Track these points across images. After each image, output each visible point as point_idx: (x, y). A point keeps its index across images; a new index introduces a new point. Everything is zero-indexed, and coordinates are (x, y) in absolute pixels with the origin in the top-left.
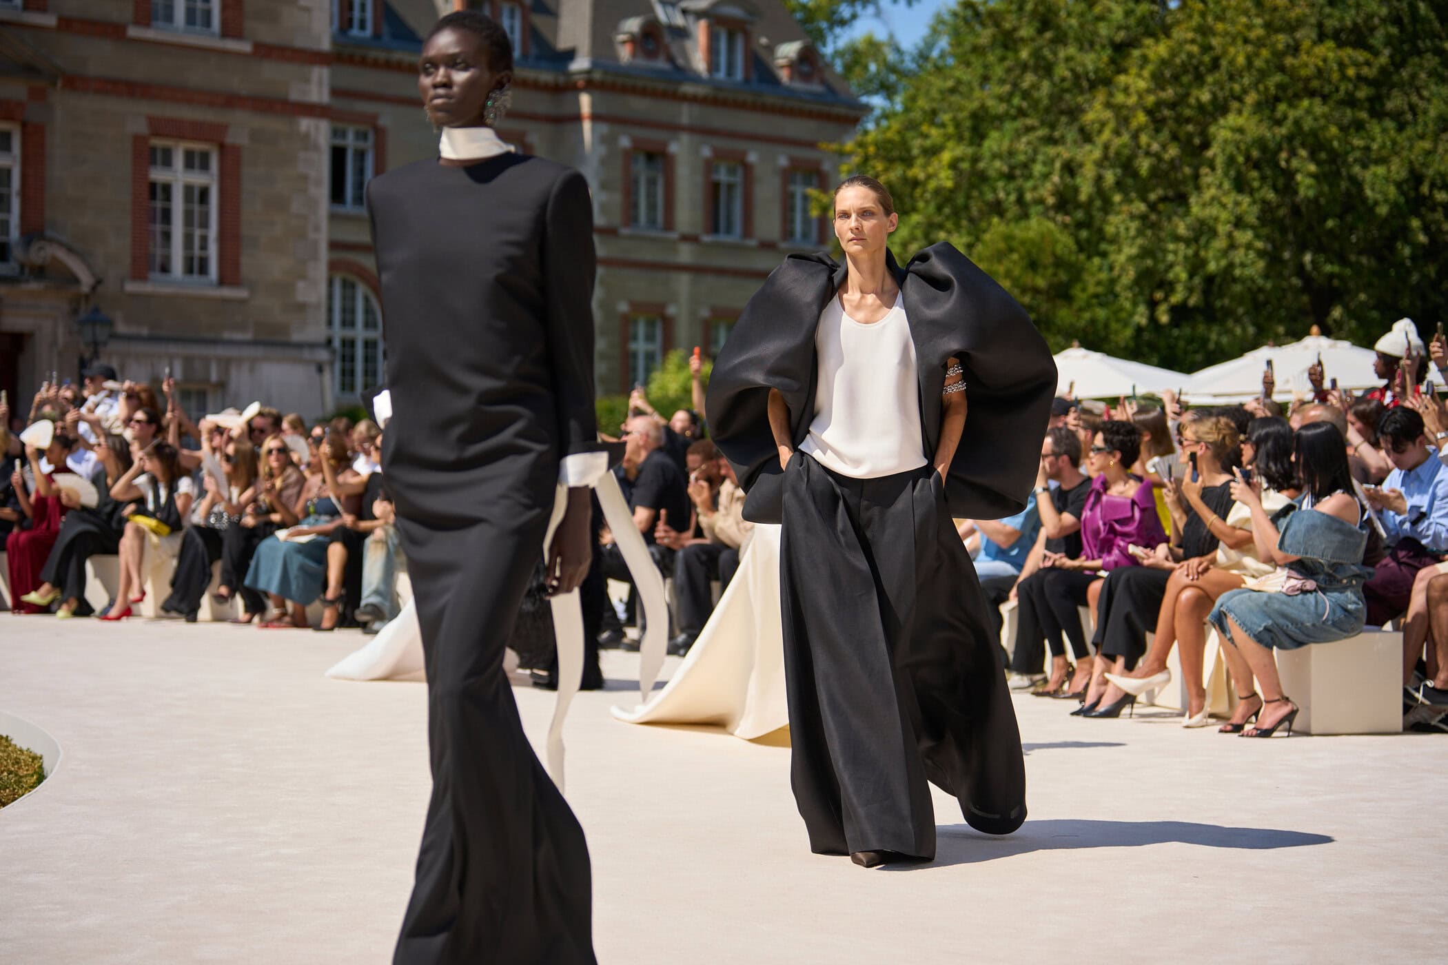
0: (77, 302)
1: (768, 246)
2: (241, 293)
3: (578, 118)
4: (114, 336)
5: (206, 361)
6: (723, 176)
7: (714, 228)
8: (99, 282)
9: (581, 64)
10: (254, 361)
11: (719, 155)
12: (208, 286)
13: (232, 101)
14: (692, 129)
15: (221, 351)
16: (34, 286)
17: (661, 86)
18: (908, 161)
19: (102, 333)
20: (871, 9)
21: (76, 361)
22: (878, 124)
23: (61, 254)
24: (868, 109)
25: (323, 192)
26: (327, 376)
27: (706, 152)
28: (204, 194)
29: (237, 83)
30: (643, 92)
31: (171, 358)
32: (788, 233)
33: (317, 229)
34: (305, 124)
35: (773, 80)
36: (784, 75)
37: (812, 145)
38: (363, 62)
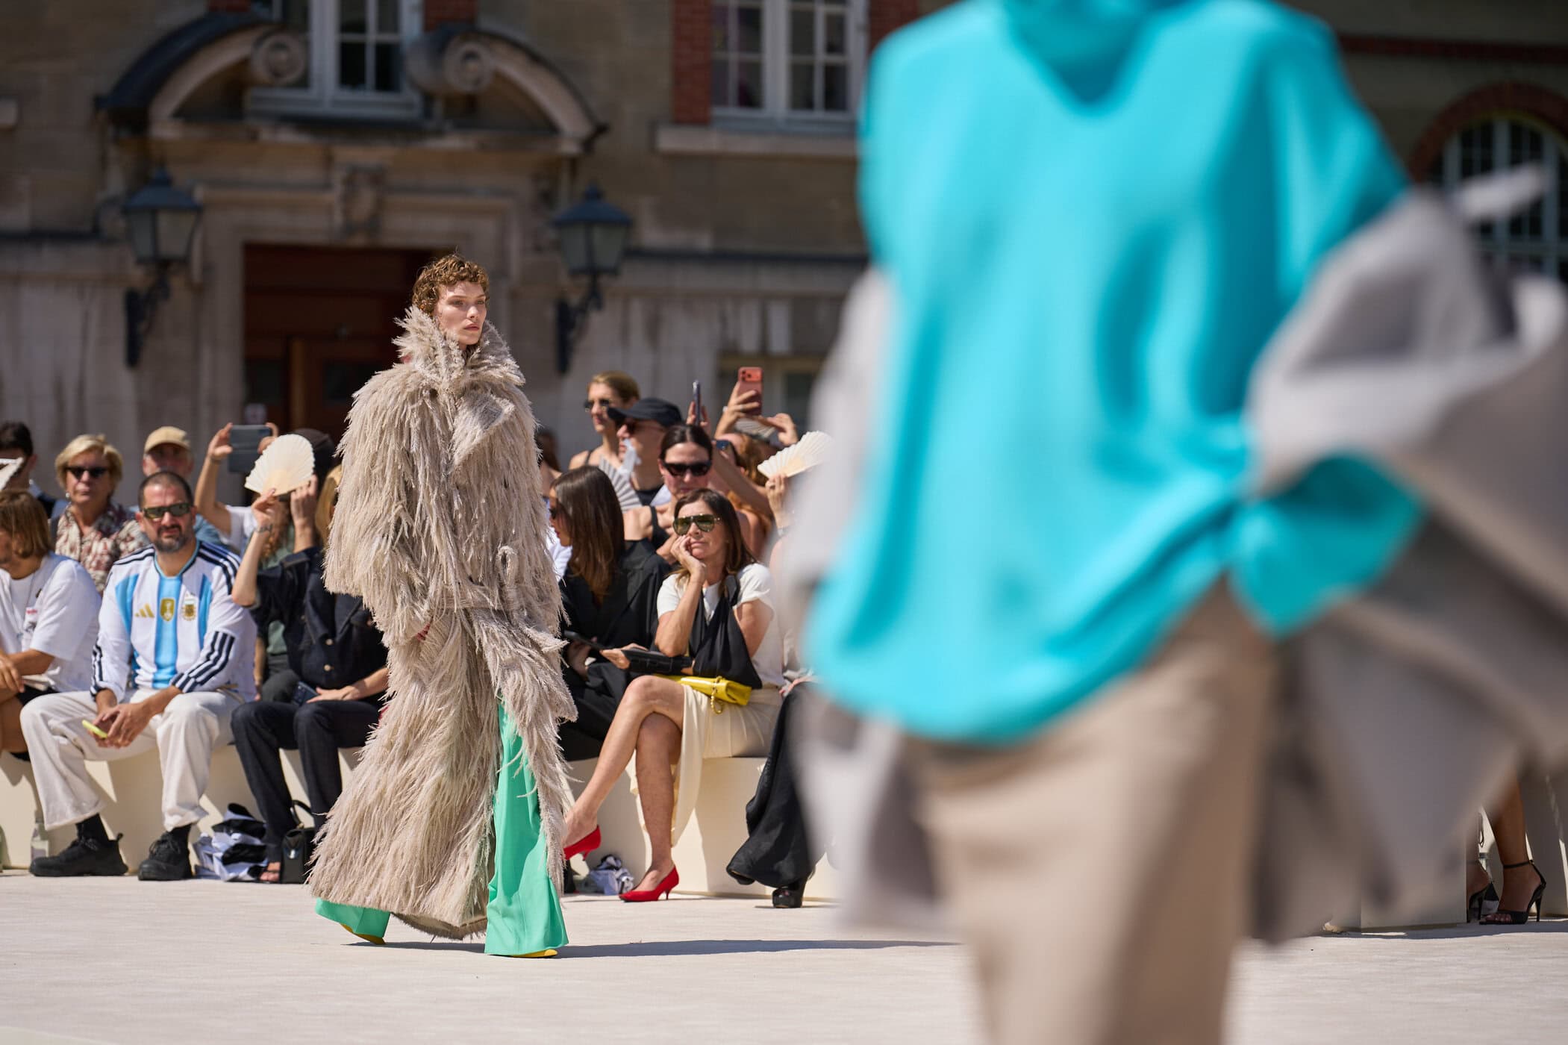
4: (636, 254)
8: (601, 130)
12: (845, 137)
16: (453, 142)
19: (607, 246)
21: (550, 314)
23: (515, 69)
31: (765, 300)
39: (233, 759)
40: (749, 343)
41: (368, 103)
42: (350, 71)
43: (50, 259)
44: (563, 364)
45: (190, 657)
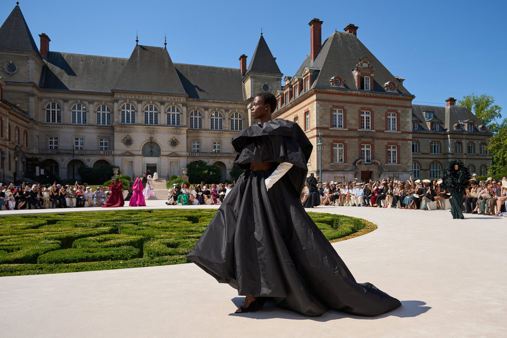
0: (378, 167)
1: (477, 155)
2: (401, 165)
3: (448, 138)
4: (384, 171)
5: (396, 174)
6: (470, 145)
7: (469, 153)
8: (381, 164)
9: (448, 131)
10: (402, 174)
11: (470, 142)
12: (396, 164)
13: (399, 139)
14: (465, 139)
15: (398, 173)
16: (373, 165)
17: (460, 133)
18: (500, 141)
19: (382, 171)
20: (493, 119)
21: (378, 175)
22: (495, 136)
23: (376, 161)
24: (494, 134)
25: (412, 150)
26: (412, 175)
27: (468, 142)
28: (395, 152)
29: (399, 137)
30: (458, 134)
31: (391, 174)
32: (481, 153)
33: (411, 156)
34: (409, 142)
35: (479, 131)
36: (480, 130)
37: (485, 140)
38: (417, 133)
39: (363, 200)
40: (390, 176)
41: (368, 163)
42: (367, 161)
43: (350, 172)
44: (379, 177)
45: (360, 194)
